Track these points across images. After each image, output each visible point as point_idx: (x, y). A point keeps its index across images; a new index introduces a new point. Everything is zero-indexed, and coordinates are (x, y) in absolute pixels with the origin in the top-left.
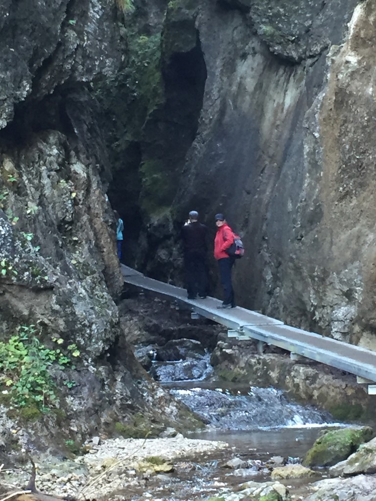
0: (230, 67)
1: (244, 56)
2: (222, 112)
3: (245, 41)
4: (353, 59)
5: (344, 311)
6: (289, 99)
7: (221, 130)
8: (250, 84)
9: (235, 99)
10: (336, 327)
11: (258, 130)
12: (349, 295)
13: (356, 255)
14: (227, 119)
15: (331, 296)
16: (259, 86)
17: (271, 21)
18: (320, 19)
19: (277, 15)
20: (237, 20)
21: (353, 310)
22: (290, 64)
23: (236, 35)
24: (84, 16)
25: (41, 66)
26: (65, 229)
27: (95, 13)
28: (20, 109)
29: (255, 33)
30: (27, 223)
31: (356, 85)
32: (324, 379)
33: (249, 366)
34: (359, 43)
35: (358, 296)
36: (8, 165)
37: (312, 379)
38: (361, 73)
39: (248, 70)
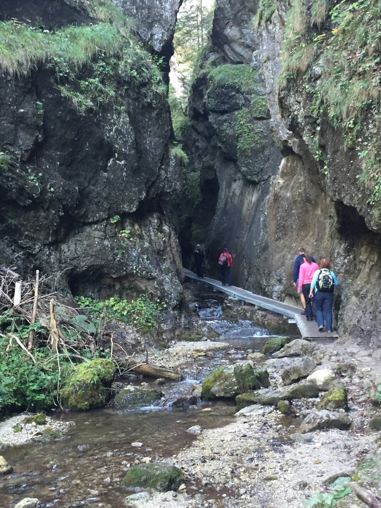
0: (229, 185)
1: (235, 181)
2: (226, 204)
3: (235, 174)
4: (281, 181)
5: (278, 288)
6: (254, 198)
7: (225, 212)
8: (238, 192)
9: (231, 198)
10: (275, 295)
11: (241, 212)
12: (280, 281)
13: (283, 264)
14: (228, 207)
15: (273, 282)
16: (242, 193)
17: (246, 166)
18: (267, 164)
19: (249, 163)
20: (232, 166)
21: (282, 287)
22: (254, 184)
23: (232, 171)
24: (168, 164)
25: (150, 185)
26: (160, 253)
27: (172, 163)
28: (141, 204)
29: (240, 171)
30: (144, 251)
31: (282, 192)
32: (269, 316)
33: (238, 311)
34: (283, 175)
35: (284, 281)
36: (137, 227)
37: (264, 316)
38: (285, 187)
39: (237, 186)
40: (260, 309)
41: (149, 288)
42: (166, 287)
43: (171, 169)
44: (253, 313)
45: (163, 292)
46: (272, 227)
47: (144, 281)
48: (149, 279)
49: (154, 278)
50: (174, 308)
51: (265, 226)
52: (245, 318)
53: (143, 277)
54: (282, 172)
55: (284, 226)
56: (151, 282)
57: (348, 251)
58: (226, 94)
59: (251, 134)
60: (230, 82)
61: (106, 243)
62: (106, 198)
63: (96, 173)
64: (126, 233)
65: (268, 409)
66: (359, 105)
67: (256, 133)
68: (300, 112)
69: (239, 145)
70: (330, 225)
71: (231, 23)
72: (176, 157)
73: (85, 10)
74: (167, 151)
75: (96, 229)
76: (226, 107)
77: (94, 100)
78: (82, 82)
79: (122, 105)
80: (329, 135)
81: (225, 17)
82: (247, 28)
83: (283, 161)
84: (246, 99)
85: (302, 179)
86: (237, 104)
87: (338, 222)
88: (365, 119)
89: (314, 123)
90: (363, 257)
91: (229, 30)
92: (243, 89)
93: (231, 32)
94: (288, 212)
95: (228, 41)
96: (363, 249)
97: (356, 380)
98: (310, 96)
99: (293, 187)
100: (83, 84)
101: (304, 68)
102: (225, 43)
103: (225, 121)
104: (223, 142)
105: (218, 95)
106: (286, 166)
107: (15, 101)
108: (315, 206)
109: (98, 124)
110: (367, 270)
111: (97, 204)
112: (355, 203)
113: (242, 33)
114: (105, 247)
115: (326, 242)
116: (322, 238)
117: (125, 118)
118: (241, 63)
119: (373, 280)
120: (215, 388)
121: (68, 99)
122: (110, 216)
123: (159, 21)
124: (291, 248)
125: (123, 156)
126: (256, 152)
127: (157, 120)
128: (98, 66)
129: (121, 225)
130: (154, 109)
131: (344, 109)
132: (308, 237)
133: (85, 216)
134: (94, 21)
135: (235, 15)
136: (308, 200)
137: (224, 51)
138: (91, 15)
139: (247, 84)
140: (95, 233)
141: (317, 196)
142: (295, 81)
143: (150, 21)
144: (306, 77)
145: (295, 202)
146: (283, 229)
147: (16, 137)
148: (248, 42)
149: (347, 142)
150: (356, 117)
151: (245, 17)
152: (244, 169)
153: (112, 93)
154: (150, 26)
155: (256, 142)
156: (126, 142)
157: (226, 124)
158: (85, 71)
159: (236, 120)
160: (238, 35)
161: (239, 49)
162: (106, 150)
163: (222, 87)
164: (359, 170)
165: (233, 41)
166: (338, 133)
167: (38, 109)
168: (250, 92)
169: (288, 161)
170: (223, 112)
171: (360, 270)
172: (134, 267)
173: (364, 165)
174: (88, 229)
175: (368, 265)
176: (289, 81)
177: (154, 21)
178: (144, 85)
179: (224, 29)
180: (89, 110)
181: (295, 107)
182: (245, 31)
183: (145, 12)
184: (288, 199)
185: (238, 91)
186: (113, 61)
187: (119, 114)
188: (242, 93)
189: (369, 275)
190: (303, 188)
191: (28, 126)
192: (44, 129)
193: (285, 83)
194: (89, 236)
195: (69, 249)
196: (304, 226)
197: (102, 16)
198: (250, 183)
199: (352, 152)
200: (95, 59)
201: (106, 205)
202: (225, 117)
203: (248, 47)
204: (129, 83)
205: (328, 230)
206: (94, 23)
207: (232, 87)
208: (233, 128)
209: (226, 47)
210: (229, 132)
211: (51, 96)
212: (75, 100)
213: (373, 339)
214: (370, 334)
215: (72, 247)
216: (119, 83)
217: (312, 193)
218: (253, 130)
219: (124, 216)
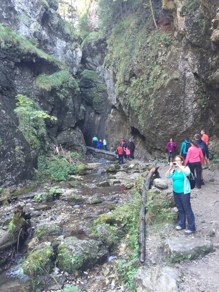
0: (89, 114)
1: (92, 112)
2: (89, 120)
3: (92, 110)
4: (112, 116)
5: (111, 148)
6: (99, 119)
7: (88, 122)
8: (93, 116)
9: (90, 118)
10: (111, 150)
11: (94, 123)
12: (112, 146)
13: (113, 141)
14: (89, 121)
15: (110, 146)
16: (94, 117)
17: (96, 108)
18: (103, 108)
19: (97, 107)
20: (90, 107)
21: (113, 148)
22: (99, 114)
23: (90, 109)
24: (80, 112)
25: (77, 118)
26: (80, 138)
27: (81, 111)
28: (76, 124)
29: (94, 109)
30: (77, 138)
31: (113, 120)
32: (110, 156)
33: (99, 155)
34: (113, 114)
35: (114, 146)
36: (74, 131)
37: (109, 156)
38: (113, 118)
39: (92, 114)
40: (107, 154)
41: (79, 149)
42: (83, 148)
43: (81, 113)
44: (104, 156)
45: (82, 149)
46: (109, 130)
47: (78, 147)
48: (79, 146)
49: (80, 146)
50: (85, 154)
51: (107, 130)
52: (102, 157)
53: (77, 146)
54: (112, 113)
55: (113, 130)
56: (79, 147)
57: (134, 138)
58: (88, 82)
59: (98, 97)
60: (89, 78)
61: (68, 136)
62: (67, 123)
63: (65, 116)
64: (72, 133)
65: (123, 172)
66: (138, 106)
67: (100, 97)
68: (122, 102)
69: (94, 101)
70: (128, 131)
71: (89, 56)
72: (82, 109)
73: (58, 67)
74: (80, 107)
75: (65, 132)
76: (88, 86)
77: (64, 95)
78: (61, 90)
79: (70, 96)
80: (131, 110)
81: (86, 54)
82: (95, 59)
83: (112, 110)
84: (95, 84)
85: (119, 117)
86: (92, 86)
87: (131, 131)
88: (140, 109)
89: (126, 106)
90: (138, 140)
91: (88, 59)
92: (94, 81)
93: (89, 59)
94: (114, 126)
95: (87, 62)
96: (138, 138)
97: (139, 166)
98: (125, 99)
99: (116, 118)
100: (61, 91)
101: (123, 91)
102: (86, 62)
103: (88, 91)
104: (87, 99)
105: (85, 82)
106: (113, 112)
107: (48, 98)
108: (123, 124)
109: (65, 102)
110: (139, 143)
111: (65, 125)
112: (137, 128)
113: (93, 60)
114: (68, 137)
115: (127, 135)
116: (126, 134)
117: (71, 100)
118: (92, 70)
119: (140, 145)
120: (110, 169)
121: (59, 96)
122: (68, 128)
123: (75, 66)
124: (115, 136)
125: (71, 111)
126: (100, 103)
127: (77, 98)
128: (64, 85)
129: (70, 131)
130: (76, 95)
131: (135, 106)
132: (121, 133)
133: (62, 129)
134: (60, 70)
135: (90, 54)
136: (121, 123)
137: (85, 65)
138: (59, 68)
139: (96, 80)
140: (65, 133)
141: (124, 122)
142: (121, 94)
143: (72, 66)
144: (124, 93)
145: (117, 123)
146: (112, 131)
147: (48, 108)
148: (95, 64)
149: (136, 113)
150: (138, 108)
151: (94, 55)
152: (95, 109)
153: (68, 93)
154: (73, 68)
155: (100, 100)
156: (72, 106)
157: (88, 92)
158: (61, 87)
159: (92, 91)
160: (91, 61)
161: (91, 65)
162: (67, 109)
163: (87, 79)
164: (138, 121)
165: (89, 62)
166: (133, 111)
167: (52, 100)
168: (96, 82)
169: (114, 110)
170: (87, 88)
171: (137, 143)
172: (75, 143)
173: (139, 120)
174: (63, 132)
175: (139, 142)
176: (119, 94)
177: (74, 66)
178: (74, 88)
179: (86, 58)
180: (64, 99)
181: (121, 100)
182: (94, 60)
183: (71, 64)
184: (114, 122)
185: (92, 81)
186: (67, 83)
187: (70, 98)
188: (94, 82)
189: (139, 144)
190: (119, 119)
191: (50, 105)
192: (54, 105)
193: (118, 94)
194: (63, 134)
195: (59, 138)
196: (119, 130)
197: (62, 68)
198: (97, 113)
199: (137, 116)
200: (63, 83)
201: (67, 125)
202: (87, 90)
203: (95, 65)
204: (71, 89)
205: (128, 132)
206: (61, 71)
207: (90, 80)
208: (91, 94)
209: (86, 64)
210: (90, 95)
211: (55, 96)
212: (60, 96)
213: (141, 159)
214: (140, 158)
215: (59, 137)
216: (69, 89)
217: (122, 121)
218: (98, 96)
219: (71, 128)
